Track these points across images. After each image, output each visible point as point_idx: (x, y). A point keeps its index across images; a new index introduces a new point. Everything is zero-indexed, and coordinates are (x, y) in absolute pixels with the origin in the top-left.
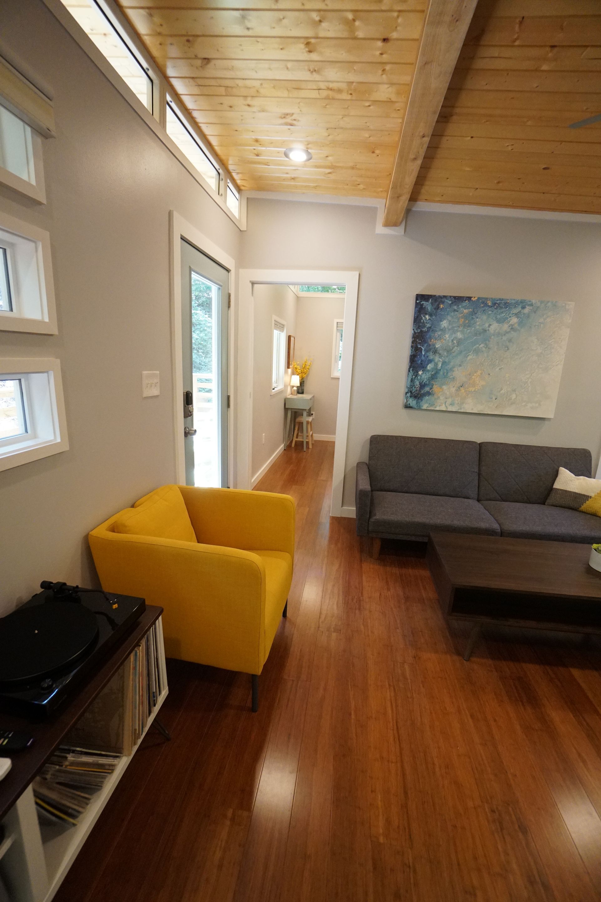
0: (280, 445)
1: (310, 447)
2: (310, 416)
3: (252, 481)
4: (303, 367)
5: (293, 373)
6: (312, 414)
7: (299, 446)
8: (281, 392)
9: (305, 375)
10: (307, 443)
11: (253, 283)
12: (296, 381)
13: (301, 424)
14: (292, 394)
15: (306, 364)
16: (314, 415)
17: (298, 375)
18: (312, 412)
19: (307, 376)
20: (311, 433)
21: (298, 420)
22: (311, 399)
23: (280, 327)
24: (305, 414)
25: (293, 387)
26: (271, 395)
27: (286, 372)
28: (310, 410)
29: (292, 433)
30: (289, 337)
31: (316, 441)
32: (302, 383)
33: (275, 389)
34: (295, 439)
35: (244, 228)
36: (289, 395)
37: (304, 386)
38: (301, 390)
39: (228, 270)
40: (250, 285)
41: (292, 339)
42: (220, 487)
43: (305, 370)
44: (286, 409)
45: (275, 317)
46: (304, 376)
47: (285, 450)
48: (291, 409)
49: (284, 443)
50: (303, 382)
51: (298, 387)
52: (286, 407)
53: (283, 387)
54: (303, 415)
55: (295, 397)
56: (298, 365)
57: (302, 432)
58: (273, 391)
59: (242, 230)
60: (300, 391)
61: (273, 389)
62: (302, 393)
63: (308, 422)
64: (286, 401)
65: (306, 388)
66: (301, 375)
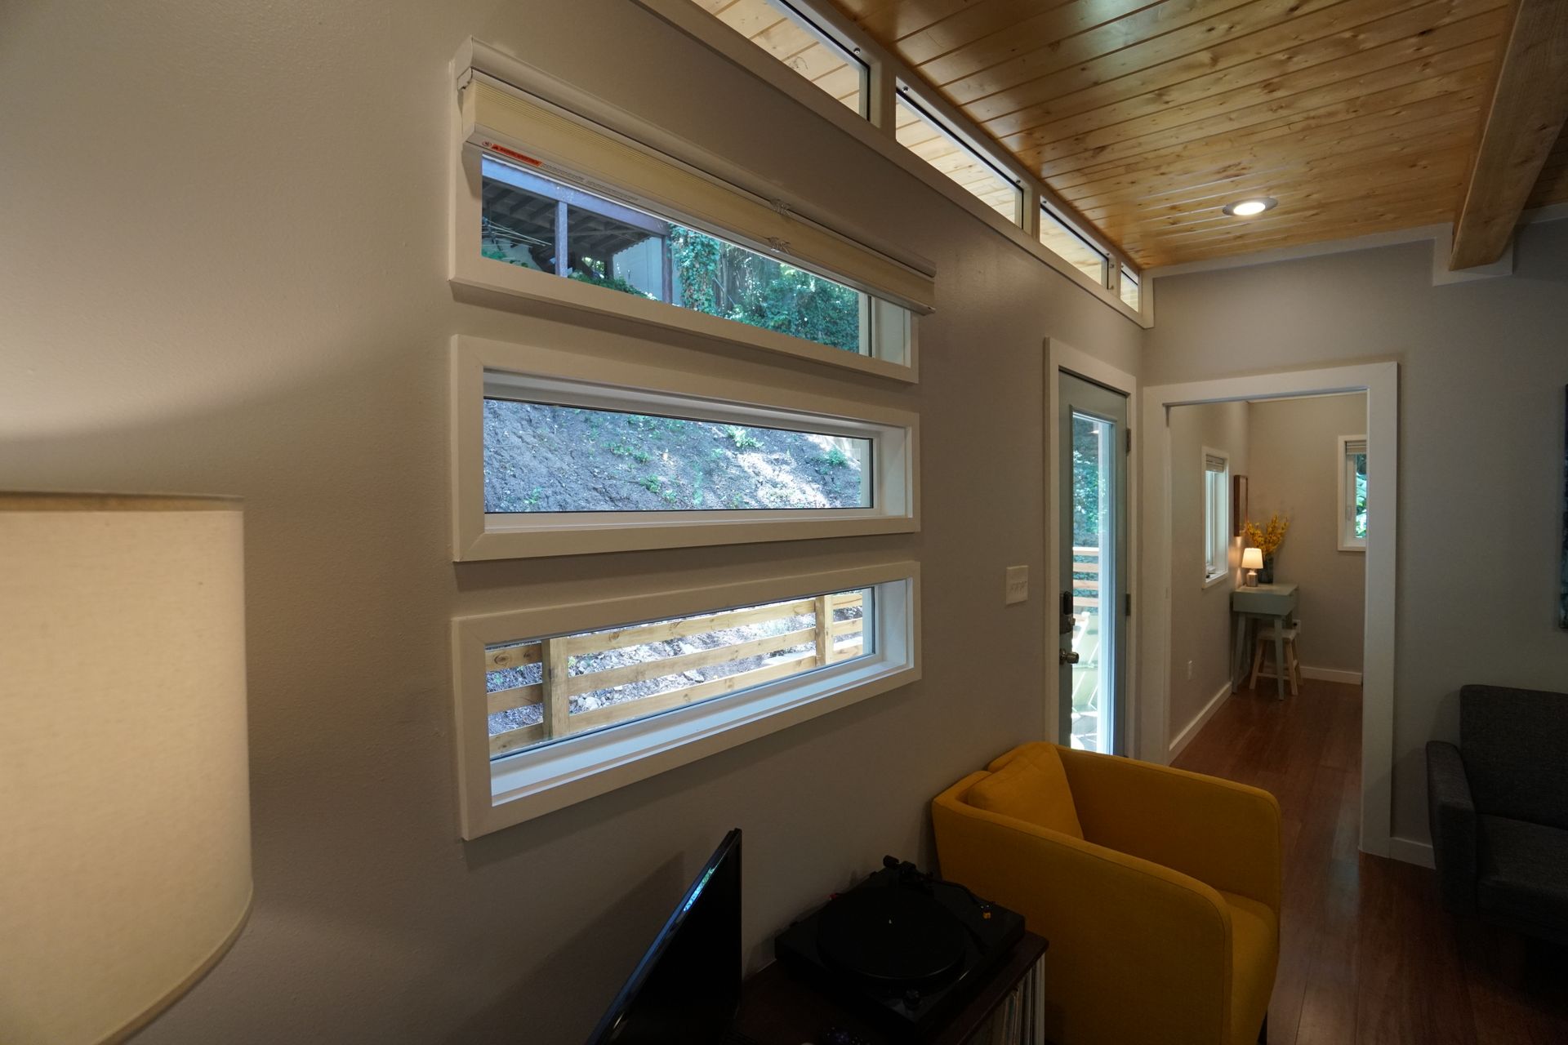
0: (1221, 685)
1: (1295, 691)
2: (1291, 628)
3: (1171, 747)
4: (1270, 529)
5: (1247, 544)
6: (1295, 624)
7: (1268, 688)
8: (1222, 582)
9: (1275, 547)
10: (1287, 683)
11: (1168, 407)
12: (1253, 557)
13: (1269, 645)
14: (1245, 583)
15: (1276, 525)
16: (1299, 627)
17: (1258, 547)
18: (1294, 621)
19: (1281, 547)
20: (1295, 663)
21: (1264, 634)
22: (1291, 595)
23: (1217, 464)
24: (1278, 624)
25: (1248, 570)
26: (1203, 589)
27: (1232, 542)
28: (1289, 616)
29: (1249, 660)
30: (1235, 482)
31: (1307, 681)
32: (1268, 560)
33: (1211, 576)
34: (1256, 674)
35: (1149, 322)
36: (1239, 586)
37: (1272, 568)
38: (1266, 575)
39: (1125, 395)
40: (1164, 409)
41: (1242, 481)
42: (1112, 754)
43: (1275, 538)
44: (1234, 615)
45: (1206, 450)
46: (1273, 548)
47: (1233, 693)
48: (1246, 613)
49: (1232, 679)
50: (1271, 560)
51: (1257, 571)
52: (1235, 609)
53: (1227, 571)
54: (1272, 626)
55: (1253, 590)
56: (1257, 527)
57: (1273, 658)
58: (1208, 580)
59: (1145, 327)
60: (1264, 577)
61: (1208, 577)
62: (1270, 581)
63: (1286, 642)
64: (1233, 597)
65: (1278, 571)
66: (1264, 546)
